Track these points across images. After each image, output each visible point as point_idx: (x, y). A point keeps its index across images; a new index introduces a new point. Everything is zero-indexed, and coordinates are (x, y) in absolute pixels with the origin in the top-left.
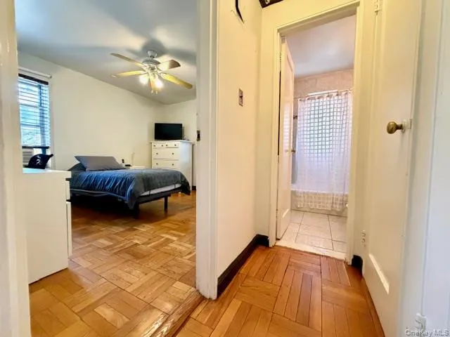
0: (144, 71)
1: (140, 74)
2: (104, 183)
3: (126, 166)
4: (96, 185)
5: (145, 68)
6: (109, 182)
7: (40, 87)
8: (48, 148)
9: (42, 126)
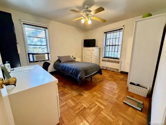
0: (84, 17)
1: (81, 19)
2: (68, 70)
3: (74, 58)
4: (65, 70)
5: (83, 15)
6: (70, 70)
7: (45, 30)
8: (49, 53)
9: (47, 45)
